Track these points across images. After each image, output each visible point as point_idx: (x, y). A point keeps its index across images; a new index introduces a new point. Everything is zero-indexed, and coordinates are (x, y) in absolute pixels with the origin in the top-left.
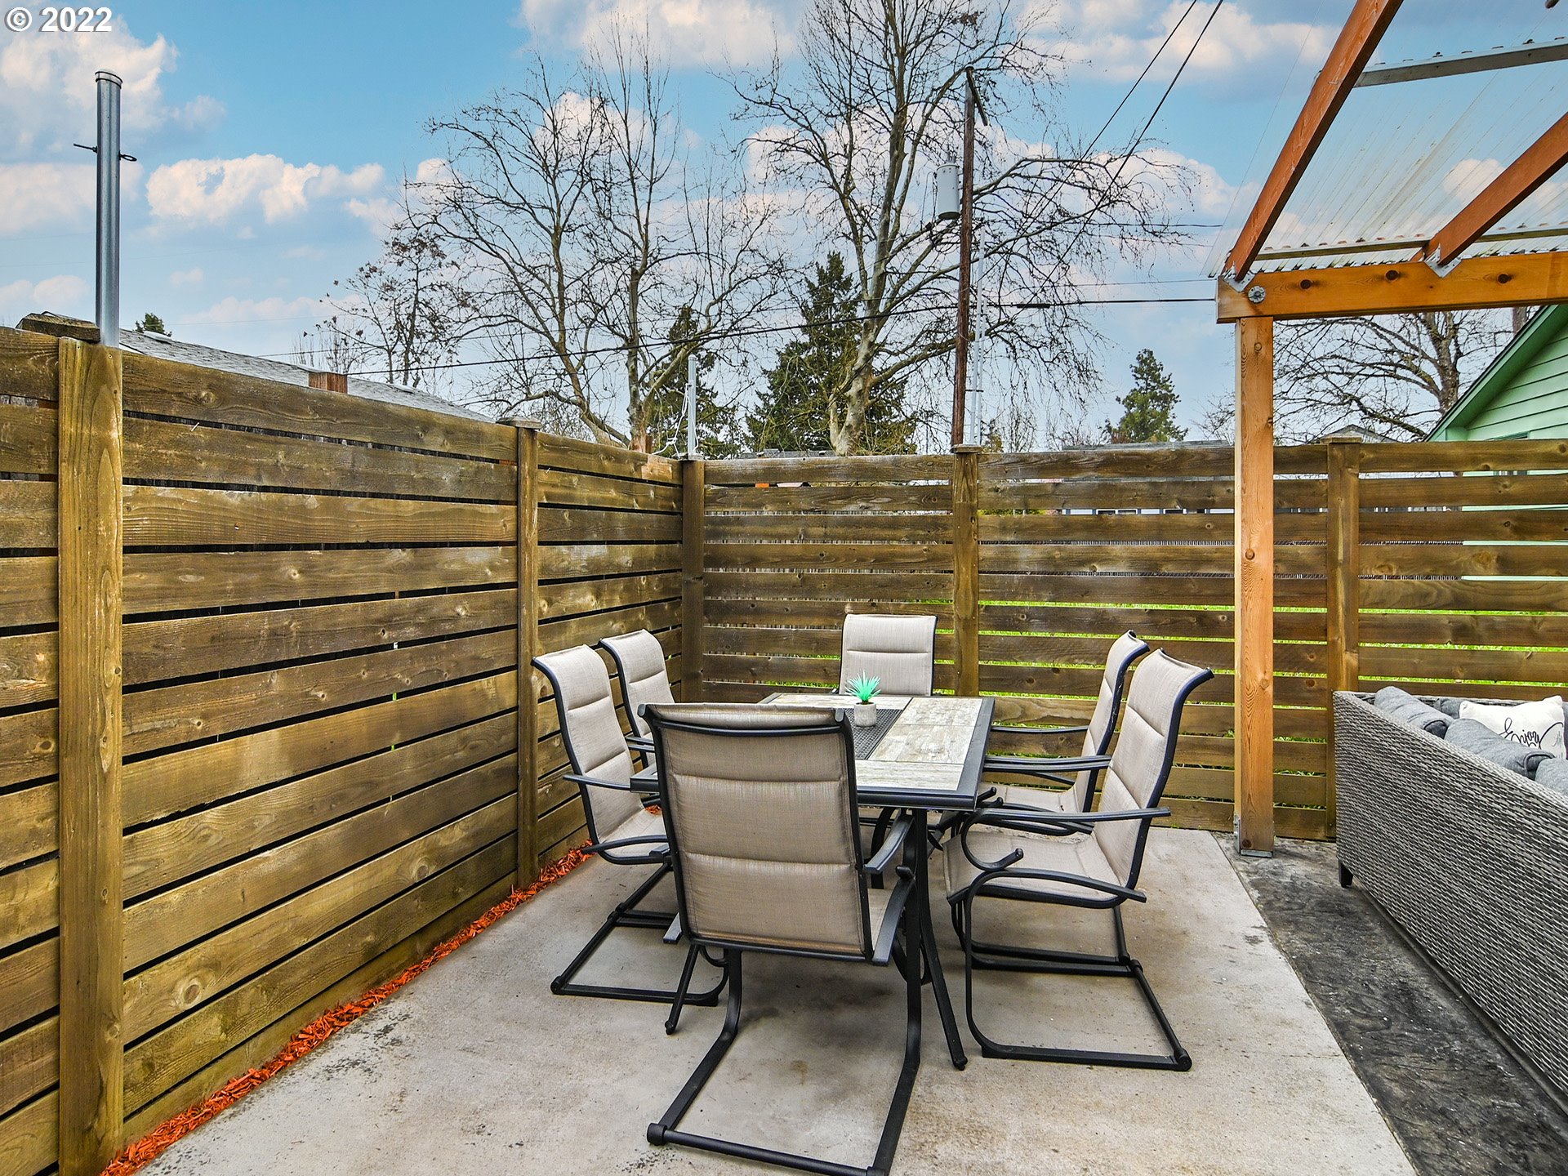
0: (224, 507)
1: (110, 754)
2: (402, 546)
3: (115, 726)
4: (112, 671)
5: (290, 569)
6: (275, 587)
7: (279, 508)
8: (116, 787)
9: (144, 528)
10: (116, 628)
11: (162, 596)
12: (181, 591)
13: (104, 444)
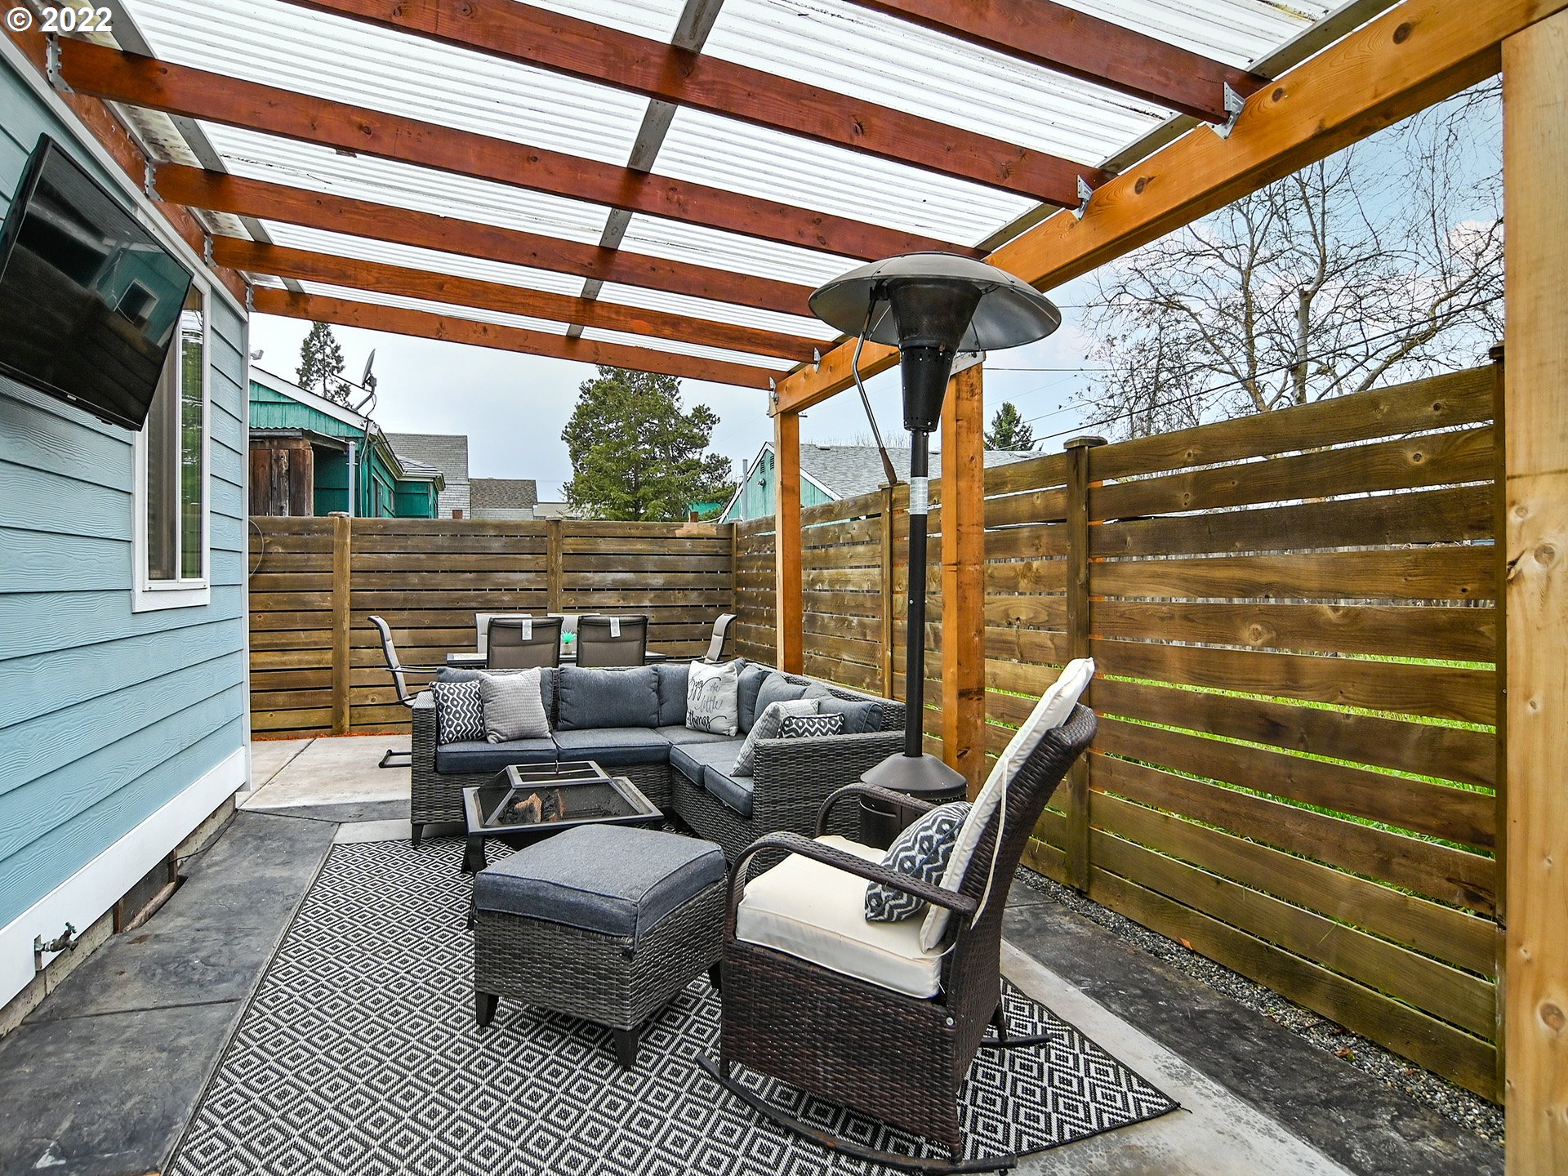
0: (386, 559)
1: (346, 626)
2: (470, 572)
3: (347, 618)
4: (347, 605)
5: (414, 579)
6: (406, 585)
7: (408, 559)
8: (348, 635)
9: (358, 566)
10: (348, 593)
11: (364, 585)
12: (372, 584)
13: (345, 543)
